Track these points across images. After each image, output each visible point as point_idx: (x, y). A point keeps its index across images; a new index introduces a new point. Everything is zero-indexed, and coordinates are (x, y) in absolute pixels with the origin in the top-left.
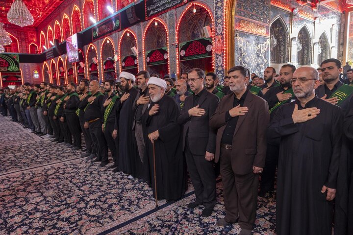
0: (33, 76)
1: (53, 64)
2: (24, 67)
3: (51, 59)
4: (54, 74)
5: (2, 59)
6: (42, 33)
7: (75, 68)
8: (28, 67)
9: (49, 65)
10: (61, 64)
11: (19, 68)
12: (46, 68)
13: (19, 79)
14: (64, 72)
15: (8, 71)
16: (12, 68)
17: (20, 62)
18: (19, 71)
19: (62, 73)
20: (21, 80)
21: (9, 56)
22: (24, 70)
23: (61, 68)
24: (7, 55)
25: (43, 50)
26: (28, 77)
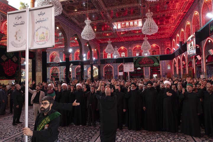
0: (167, 68)
1: (179, 59)
2: (162, 63)
3: (177, 56)
4: (179, 66)
5: (151, 59)
6: (174, 40)
7: (194, 61)
8: (165, 62)
9: (177, 60)
10: (184, 59)
11: (159, 64)
12: (175, 63)
13: (159, 70)
14: (185, 65)
15: (153, 66)
16: (156, 64)
17: (160, 60)
18: (159, 65)
19: (184, 65)
20: (160, 71)
21: (155, 58)
22: (162, 65)
23: (184, 62)
24: (154, 57)
25: (174, 51)
26: (164, 69)
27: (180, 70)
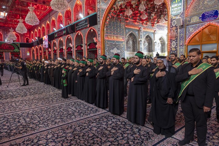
0: (26, 54)
1: (37, 48)
2: (22, 50)
3: (36, 46)
4: (37, 54)
6: (32, 32)
7: (47, 51)
8: (24, 49)
9: (35, 49)
10: (40, 49)
11: (19, 50)
12: (33, 51)
13: (19, 56)
14: (42, 53)
15: (14, 52)
16: (16, 50)
17: (20, 47)
18: (20, 52)
19: (41, 53)
21: (15, 44)
22: (22, 51)
23: (40, 51)
25: (32, 41)
26: (24, 55)
27: (37, 56)
